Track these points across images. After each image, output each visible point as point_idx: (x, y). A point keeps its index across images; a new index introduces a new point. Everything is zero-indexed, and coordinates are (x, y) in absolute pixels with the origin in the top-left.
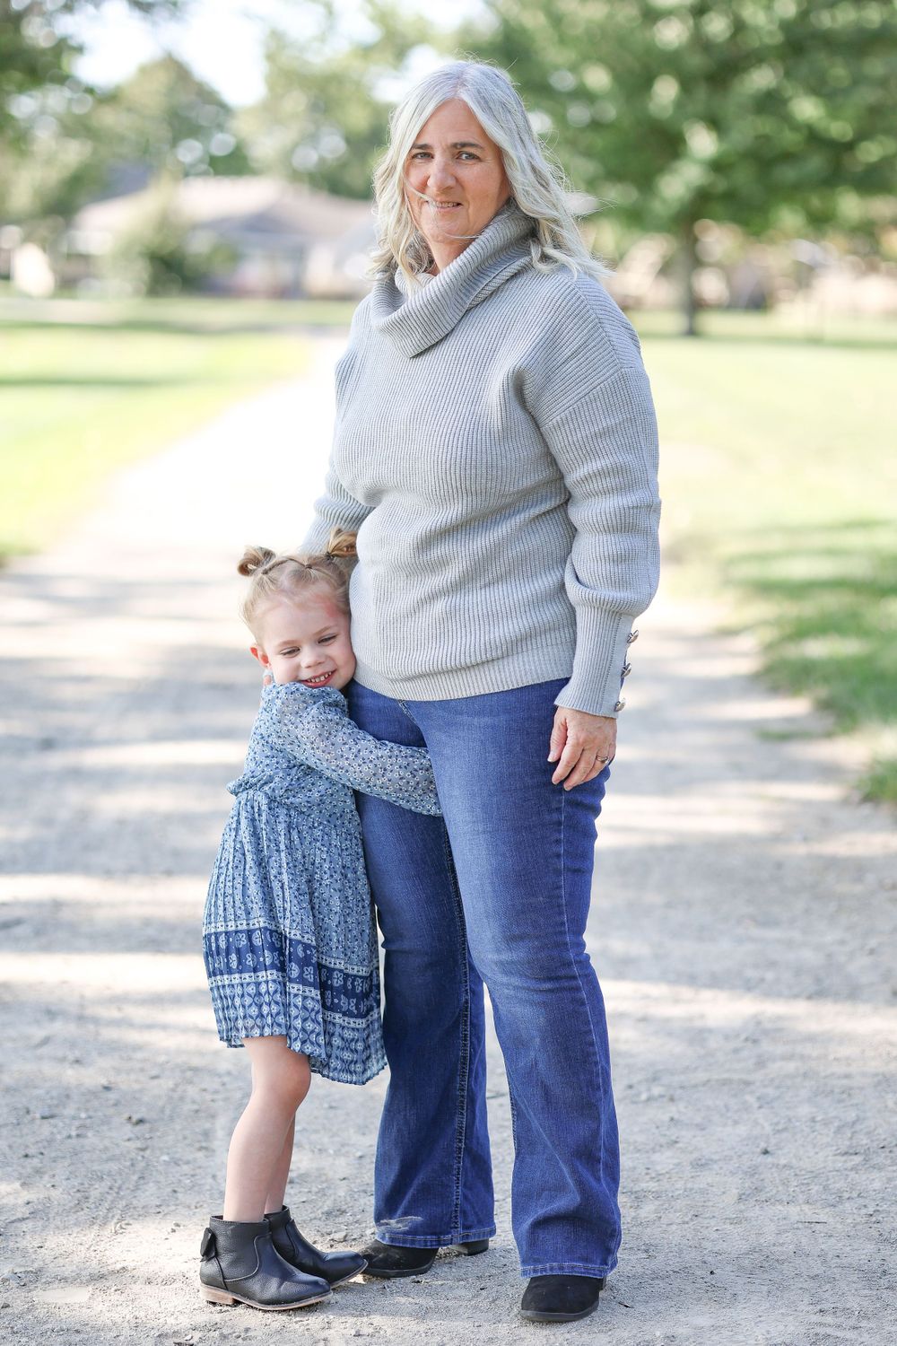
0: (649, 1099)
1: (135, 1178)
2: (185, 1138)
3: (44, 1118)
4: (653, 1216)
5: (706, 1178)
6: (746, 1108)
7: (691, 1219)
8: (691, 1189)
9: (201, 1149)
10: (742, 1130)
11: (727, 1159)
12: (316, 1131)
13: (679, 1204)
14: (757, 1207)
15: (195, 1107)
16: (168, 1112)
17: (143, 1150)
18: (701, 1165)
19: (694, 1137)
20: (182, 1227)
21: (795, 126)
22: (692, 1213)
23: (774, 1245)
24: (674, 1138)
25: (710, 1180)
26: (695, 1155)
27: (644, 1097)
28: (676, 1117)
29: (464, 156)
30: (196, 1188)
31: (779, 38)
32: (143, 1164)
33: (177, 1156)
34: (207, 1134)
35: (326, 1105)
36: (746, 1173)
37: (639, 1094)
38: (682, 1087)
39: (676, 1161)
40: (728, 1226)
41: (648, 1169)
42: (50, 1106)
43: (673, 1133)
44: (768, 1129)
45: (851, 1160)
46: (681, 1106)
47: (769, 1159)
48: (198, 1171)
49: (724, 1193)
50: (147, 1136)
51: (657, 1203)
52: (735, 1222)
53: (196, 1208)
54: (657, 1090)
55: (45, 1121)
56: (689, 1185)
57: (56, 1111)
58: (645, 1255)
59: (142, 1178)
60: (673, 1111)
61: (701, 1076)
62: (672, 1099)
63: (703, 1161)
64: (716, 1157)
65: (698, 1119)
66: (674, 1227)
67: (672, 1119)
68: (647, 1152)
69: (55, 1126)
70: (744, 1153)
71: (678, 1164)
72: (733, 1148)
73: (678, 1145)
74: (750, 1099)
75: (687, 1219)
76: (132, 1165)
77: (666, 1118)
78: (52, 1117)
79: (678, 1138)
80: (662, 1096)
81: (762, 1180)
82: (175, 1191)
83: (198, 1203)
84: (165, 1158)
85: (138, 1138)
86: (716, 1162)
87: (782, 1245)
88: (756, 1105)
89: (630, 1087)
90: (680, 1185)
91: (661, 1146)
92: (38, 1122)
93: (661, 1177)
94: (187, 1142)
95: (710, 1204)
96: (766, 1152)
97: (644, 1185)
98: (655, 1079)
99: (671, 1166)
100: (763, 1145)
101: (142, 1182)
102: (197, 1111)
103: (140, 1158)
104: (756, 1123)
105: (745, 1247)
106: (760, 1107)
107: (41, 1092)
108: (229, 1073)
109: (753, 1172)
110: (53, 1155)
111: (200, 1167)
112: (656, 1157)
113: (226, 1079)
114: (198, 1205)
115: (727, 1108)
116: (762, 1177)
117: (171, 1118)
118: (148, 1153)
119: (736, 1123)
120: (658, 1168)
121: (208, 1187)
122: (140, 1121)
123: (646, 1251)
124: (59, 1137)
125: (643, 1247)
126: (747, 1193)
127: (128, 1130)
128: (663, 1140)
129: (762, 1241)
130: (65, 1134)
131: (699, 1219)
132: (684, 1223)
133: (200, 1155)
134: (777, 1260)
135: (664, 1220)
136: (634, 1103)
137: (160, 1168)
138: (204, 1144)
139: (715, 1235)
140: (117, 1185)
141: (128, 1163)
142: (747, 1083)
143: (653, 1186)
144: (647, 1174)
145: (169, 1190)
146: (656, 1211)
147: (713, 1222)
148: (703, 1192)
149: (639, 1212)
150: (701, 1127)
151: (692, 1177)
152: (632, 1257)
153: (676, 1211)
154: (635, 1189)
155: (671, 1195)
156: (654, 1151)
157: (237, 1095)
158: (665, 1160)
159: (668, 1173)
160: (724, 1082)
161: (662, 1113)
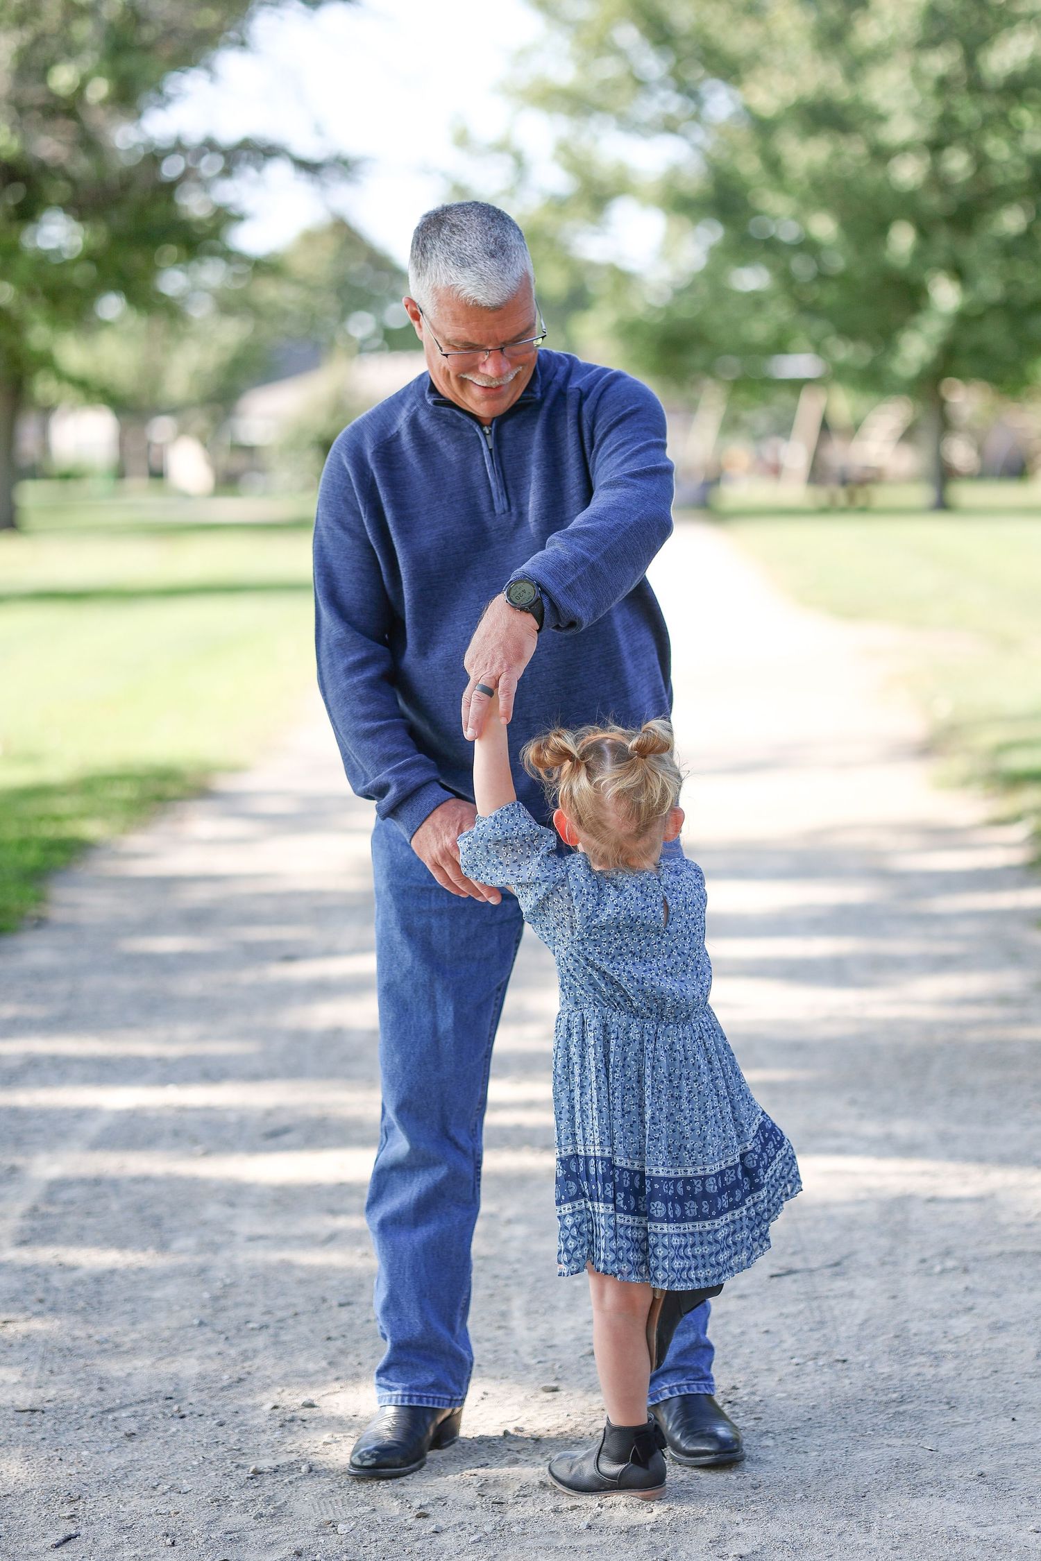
0: (942, 1272)
2: (483, 1319)
3: (341, 1305)
4: (953, 1373)
5: (1004, 1339)
7: (991, 1375)
8: (990, 1349)
9: (500, 1328)
11: (1024, 1321)
13: (979, 1362)
15: (488, 1292)
18: (998, 1328)
19: (991, 1303)
20: (490, 1396)
22: (992, 1369)
24: (970, 1304)
25: (1008, 1341)
26: (993, 1319)
27: (937, 1270)
28: (971, 1286)
34: (504, 1315)
37: (932, 1268)
38: (978, 1259)
39: (973, 1325)
40: (1027, 1380)
41: (945, 1332)
42: (346, 1295)
43: (969, 1301)
46: (976, 1276)
49: (1022, 1351)
51: (956, 1362)
53: (502, 1378)
54: (950, 1263)
55: (343, 1308)
56: (987, 1346)
57: (352, 1299)
60: (967, 1281)
61: (994, 1248)
62: (966, 1271)
63: (999, 1325)
64: (1012, 1320)
65: (993, 1288)
66: (974, 1382)
67: (967, 1288)
68: (944, 1318)
69: (354, 1312)
71: (975, 1328)
73: (975, 1311)
75: (986, 1375)
77: (961, 1287)
78: (349, 1304)
79: (974, 1304)
80: (955, 1268)
83: (503, 1374)
86: (1013, 1324)
89: (923, 1261)
90: (978, 1345)
91: (958, 1312)
93: (959, 1339)
95: (1009, 1361)
97: (942, 1347)
98: (948, 1253)
99: (969, 1330)
102: (492, 1295)
110: (356, 1337)
111: (501, 1344)
112: (953, 1322)
113: (517, 1266)
114: (505, 1376)
120: (956, 1331)
121: (511, 1361)
123: (948, 1403)
124: (358, 1322)
125: (945, 1400)
128: (959, 1307)
130: (364, 1318)
131: (999, 1375)
132: (984, 1378)
133: (500, 1333)
135: (964, 1376)
136: (929, 1275)
138: (503, 1324)
139: (1015, 1388)
143: (951, 1346)
144: (945, 1337)
146: (956, 1369)
147: (1012, 1377)
148: (1000, 1351)
149: (939, 1369)
150: (997, 1295)
151: (991, 1339)
152: (934, 1409)
153: (975, 1368)
154: (934, 1350)
155: (970, 1354)
156: (950, 1316)
157: (531, 1280)
158: (961, 1325)
159: (965, 1335)
160: (1019, 1254)
161: (957, 1284)
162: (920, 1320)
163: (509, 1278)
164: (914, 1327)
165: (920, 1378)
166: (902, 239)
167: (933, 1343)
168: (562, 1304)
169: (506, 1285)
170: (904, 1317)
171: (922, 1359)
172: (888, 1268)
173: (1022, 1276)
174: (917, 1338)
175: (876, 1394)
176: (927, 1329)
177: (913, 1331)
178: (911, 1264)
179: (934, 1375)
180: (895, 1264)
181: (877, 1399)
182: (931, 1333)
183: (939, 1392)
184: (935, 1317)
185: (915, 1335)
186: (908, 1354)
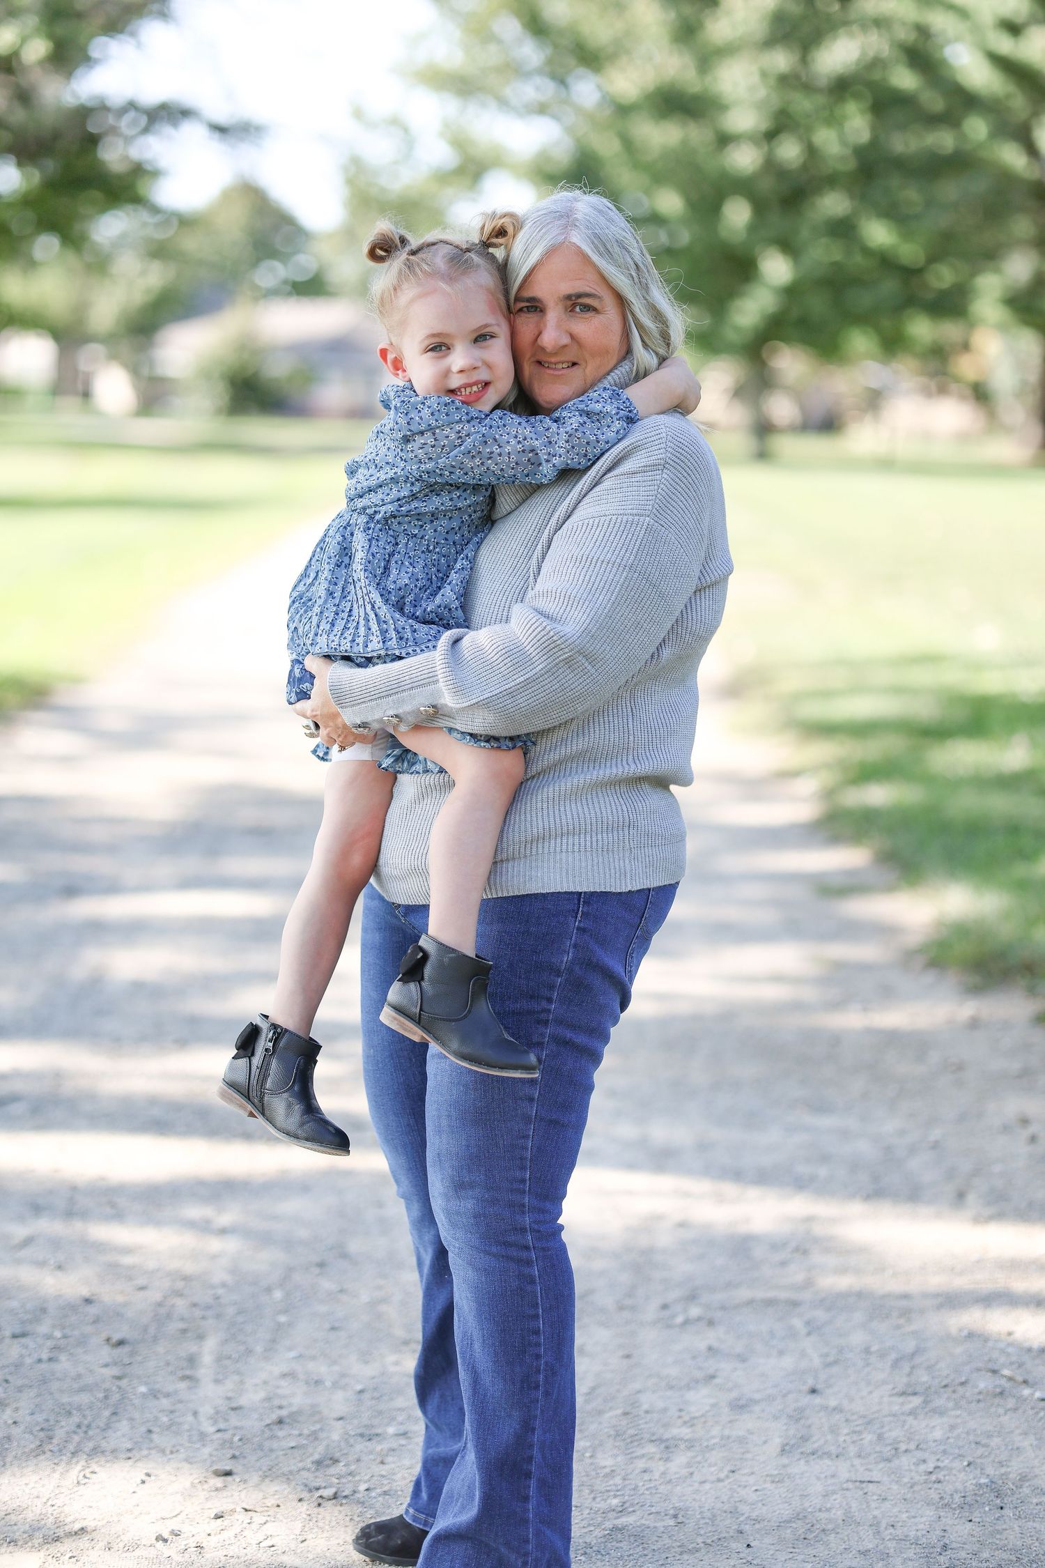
0: (686, 1322)
1: (107, 1413)
2: (168, 1364)
3: (15, 1336)
4: (685, 1472)
5: (747, 1423)
6: (792, 1334)
7: (727, 1477)
8: (729, 1437)
9: (184, 1378)
10: (788, 1362)
11: (770, 1399)
12: (313, 1358)
13: (715, 1456)
14: (802, 1462)
15: (181, 1325)
16: (152, 1331)
17: (119, 1378)
18: (740, 1406)
19: (735, 1369)
20: (153, 1478)
21: (867, 251)
22: (729, 1468)
23: (820, 1510)
24: (711, 1371)
25: (750, 1426)
26: (734, 1394)
27: (680, 1319)
28: (715, 1344)
29: (578, 309)
30: (174, 1428)
31: (851, 165)
32: (117, 1396)
33: (157, 1386)
34: (192, 1360)
35: (327, 1326)
36: (790, 1417)
37: (674, 1316)
38: (723, 1308)
39: (712, 1401)
40: (768, 1485)
41: (680, 1410)
42: (23, 1322)
43: (711, 1366)
44: (817, 1361)
45: (910, 1402)
46: (721, 1331)
47: (817, 1400)
48: (179, 1406)
49: (765, 1442)
50: (127, 1361)
51: (690, 1454)
52: (777, 1481)
53: (172, 1452)
54: (695, 1311)
55: (16, 1341)
56: (727, 1432)
57: (29, 1328)
58: (672, 1522)
59: (115, 1414)
60: (711, 1337)
61: (745, 1294)
62: (711, 1323)
63: (741, 1402)
64: (757, 1396)
65: (739, 1349)
66: (707, 1486)
67: (710, 1349)
68: (680, 1389)
69: (27, 1347)
70: (789, 1392)
71: (713, 1405)
72: (776, 1385)
73: (717, 1381)
74: (798, 1323)
75: (722, 1475)
76: (106, 1397)
77: (702, 1346)
78: (24, 1335)
79: (717, 1370)
80: (699, 1319)
81: (809, 1426)
82: (150, 1431)
83: (174, 1446)
84: (143, 1389)
85: (115, 1364)
86: (757, 1402)
87: (828, 1510)
88: (803, 1331)
89: (665, 1306)
90: (716, 1431)
91: (697, 1382)
92: (7, 1341)
93: (695, 1421)
94: (170, 1369)
95: (749, 1456)
96: (813, 1391)
97: (675, 1431)
98: (692, 1297)
99: (707, 1408)
100: (810, 1382)
101: (114, 1418)
102: (184, 1331)
103: (114, 1388)
104: (803, 1354)
105: (786, 1512)
106: (809, 1334)
107: (14, 1304)
108: (224, 1285)
109: (798, 1416)
110: (20, 1382)
111: (180, 1402)
112: (691, 1395)
113: (220, 1291)
114: (174, 1450)
116: (809, 1422)
117: (155, 1339)
118: (124, 1383)
119: (781, 1353)
120: (693, 1409)
121: (186, 1427)
122: (121, 1343)
123: (675, 1516)
124: (28, 1361)
125: (672, 1512)
126: (792, 1442)
127: (106, 1353)
128: (699, 1374)
129: (807, 1505)
130: (36, 1356)
131: (736, 1476)
132: (719, 1480)
133: (182, 1385)
134: (824, 1530)
135: (697, 1477)
136: (669, 1327)
137: (136, 1401)
138: (188, 1372)
139: (753, 1497)
140: (86, 1422)
141: (101, 1395)
142: (795, 1304)
143: (685, 1432)
144: (680, 1417)
145: (143, 1429)
146: (689, 1465)
147: (751, 1480)
148: (741, 1440)
149: (669, 1465)
150: (742, 1358)
151: (730, 1422)
152: (658, 1525)
153: (710, 1466)
154: (665, 1437)
155: (705, 1444)
156: (688, 1387)
157: (231, 1311)
158: (700, 1399)
159: (703, 1416)
160: (770, 1303)
161: (700, 1340)
162: (654, 1392)
163: (208, 1307)
164: (647, 1400)
165: (646, 1476)
166: (737, 215)
167: (666, 1426)
168: (259, 1349)
169: (203, 1318)
170: (637, 1386)
171: (651, 1449)
172: (626, 1315)
173: (772, 1334)
174: (649, 1416)
175: (594, 1499)
176: (660, 1404)
177: (645, 1407)
178: (651, 1312)
179: (663, 1473)
180: (633, 1309)
181: (596, 1506)
182: (665, 1410)
183: (666, 1498)
184: (671, 1388)
185: (647, 1412)
186: (636, 1440)
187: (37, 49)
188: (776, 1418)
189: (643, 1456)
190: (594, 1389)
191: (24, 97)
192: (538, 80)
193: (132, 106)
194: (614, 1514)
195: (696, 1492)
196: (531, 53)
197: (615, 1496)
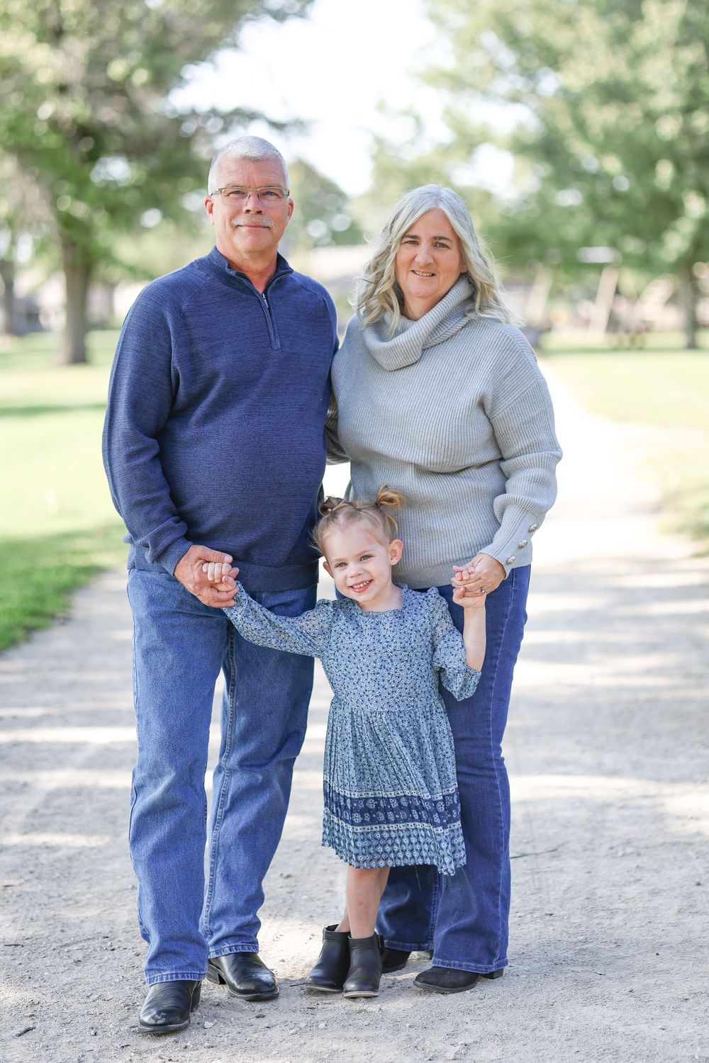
0: (623, 855)
1: (286, 909)
2: (318, 885)
4: (621, 923)
5: (658, 901)
6: (688, 859)
7: (646, 925)
8: (648, 907)
9: (328, 891)
10: (684, 872)
11: (673, 889)
13: (639, 916)
14: (690, 917)
15: (325, 867)
16: (307, 870)
17: (291, 893)
18: (655, 893)
19: (653, 876)
22: (647, 920)
23: (699, 938)
24: (638, 877)
25: (660, 902)
26: (652, 887)
27: (620, 854)
28: (641, 865)
30: (325, 914)
32: (290, 901)
33: (313, 896)
36: (684, 897)
37: (617, 853)
38: (647, 848)
39: (639, 891)
40: (670, 928)
41: (620, 896)
43: (638, 875)
44: (702, 871)
46: (645, 859)
47: (701, 888)
48: (326, 904)
49: (669, 909)
50: (293, 885)
51: (624, 916)
52: (675, 925)
54: (629, 850)
56: (646, 905)
58: (614, 946)
59: (290, 909)
60: (639, 861)
61: (659, 841)
62: (639, 855)
63: (657, 891)
64: (665, 888)
65: (656, 866)
66: (635, 929)
67: (638, 867)
68: (620, 886)
70: (684, 885)
71: (640, 894)
72: (677, 883)
73: (641, 882)
74: (691, 854)
75: (643, 924)
76: (284, 902)
77: (634, 866)
79: (641, 877)
80: (631, 853)
81: (695, 901)
82: (311, 916)
84: (305, 897)
85: (287, 886)
86: (665, 891)
87: (705, 937)
88: (695, 857)
89: (612, 848)
90: (641, 905)
91: (630, 882)
93: (628, 901)
94: (319, 888)
95: (660, 915)
96: (699, 884)
97: (617, 906)
98: (628, 843)
99: (636, 894)
100: (697, 880)
101: (290, 911)
102: (325, 870)
103: (288, 898)
104: (694, 868)
105: (680, 939)
106: (697, 858)
109: (689, 896)
111: (327, 902)
112: (626, 889)
115: (675, 859)
116: (695, 899)
117: (309, 874)
118: (293, 895)
119: (680, 868)
120: (627, 895)
121: (333, 913)
122: (288, 876)
123: (616, 943)
125: (614, 941)
126: (684, 908)
127: (281, 882)
128: (631, 879)
129: (691, 935)
131: (652, 924)
132: (642, 926)
133: (328, 895)
134: (701, 946)
135: (628, 925)
136: (614, 858)
137: (302, 903)
138: (330, 889)
139: (661, 933)
140: (274, 913)
141: (281, 901)
142: (690, 844)
143: (622, 906)
144: (619, 899)
145: (308, 915)
146: (624, 920)
147: (660, 926)
148: (655, 908)
149: (613, 920)
150: (658, 871)
151: (649, 900)
152: (606, 947)
153: (637, 920)
154: (611, 908)
155: (634, 910)
156: (625, 885)
158: (631, 891)
159: (633, 898)
160: (676, 844)
161: (632, 864)
162: (604, 888)
164: (599, 892)
165: (600, 926)
167: (611, 903)
170: (595, 886)
171: (602, 914)
172: (588, 853)
174: (601, 900)
175: (570, 937)
176: (609, 893)
177: (599, 895)
178: (603, 851)
179: (609, 925)
180: (593, 850)
181: (570, 940)
182: (611, 896)
183: (611, 935)
184: (614, 886)
185: (600, 897)
186: (594, 910)
187: (141, 77)
188: (676, 897)
189: (598, 917)
190: (569, 888)
191: (134, 111)
192: (512, 77)
193: (214, 112)
194: (581, 943)
195: (629, 932)
196: (507, 57)
197: (581, 936)
